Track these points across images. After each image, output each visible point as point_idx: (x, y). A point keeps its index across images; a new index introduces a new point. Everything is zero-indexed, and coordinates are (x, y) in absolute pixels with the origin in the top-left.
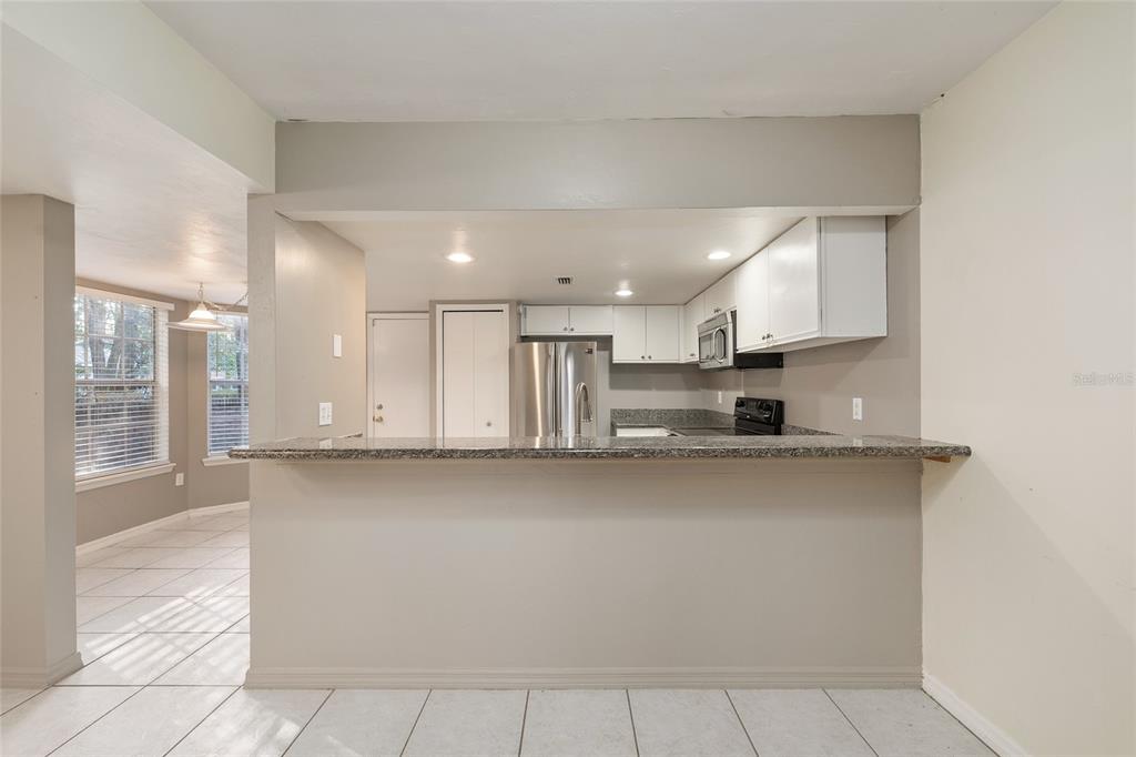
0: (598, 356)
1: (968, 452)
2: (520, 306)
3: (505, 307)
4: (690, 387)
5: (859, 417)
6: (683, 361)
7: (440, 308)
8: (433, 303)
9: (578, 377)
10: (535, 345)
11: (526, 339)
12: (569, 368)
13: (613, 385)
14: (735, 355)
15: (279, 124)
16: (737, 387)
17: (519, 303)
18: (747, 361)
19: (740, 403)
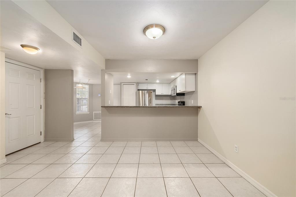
0: (153, 94)
1: (201, 107)
2: (138, 84)
3: (135, 84)
4: (171, 99)
5: (192, 103)
6: (169, 94)
7: (122, 84)
8: (121, 83)
9: (149, 97)
10: (140, 91)
11: (139, 90)
12: (147, 95)
13: (156, 99)
14: (176, 93)
15: (106, 60)
16: (179, 99)
17: (138, 83)
18: (178, 94)
19: (179, 102)
